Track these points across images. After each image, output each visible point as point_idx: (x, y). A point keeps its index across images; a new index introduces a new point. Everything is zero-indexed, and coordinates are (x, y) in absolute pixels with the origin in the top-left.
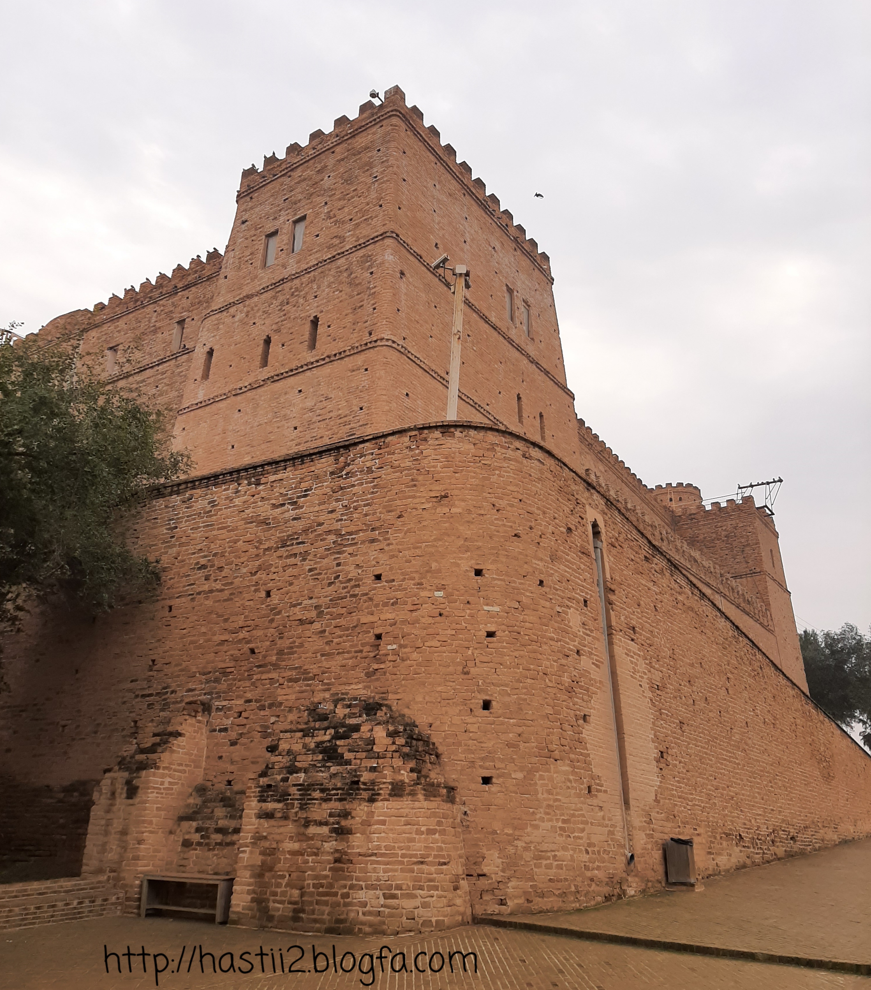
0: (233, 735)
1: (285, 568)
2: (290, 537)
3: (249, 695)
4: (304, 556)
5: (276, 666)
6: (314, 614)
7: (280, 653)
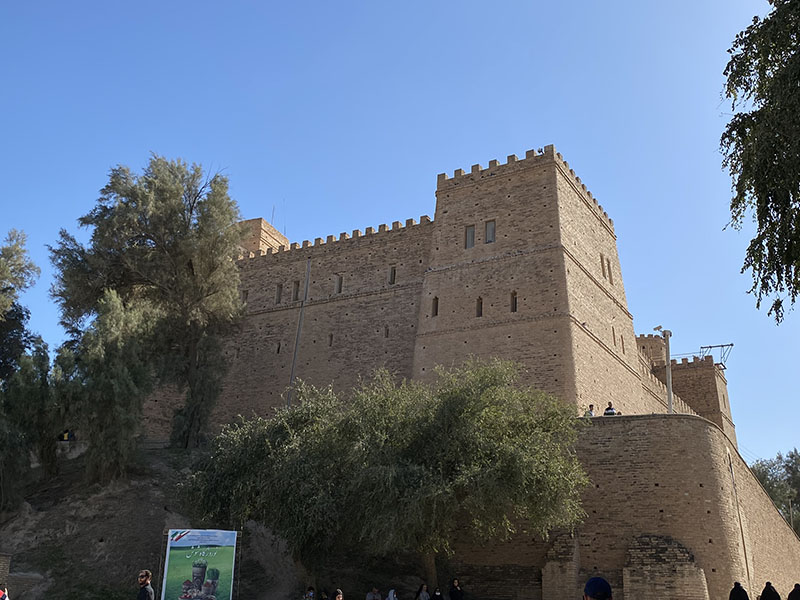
0: (593, 548)
1: (605, 474)
2: (604, 460)
3: (598, 531)
4: (615, 471)
5: (610, 520)
6: (626, 498)
7: (611, 513)
